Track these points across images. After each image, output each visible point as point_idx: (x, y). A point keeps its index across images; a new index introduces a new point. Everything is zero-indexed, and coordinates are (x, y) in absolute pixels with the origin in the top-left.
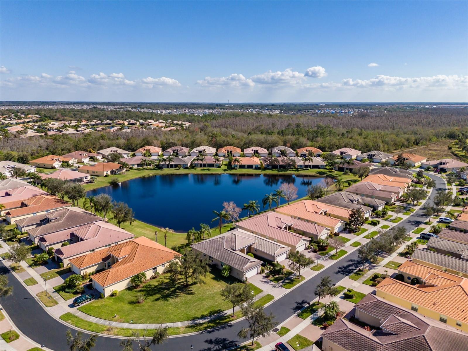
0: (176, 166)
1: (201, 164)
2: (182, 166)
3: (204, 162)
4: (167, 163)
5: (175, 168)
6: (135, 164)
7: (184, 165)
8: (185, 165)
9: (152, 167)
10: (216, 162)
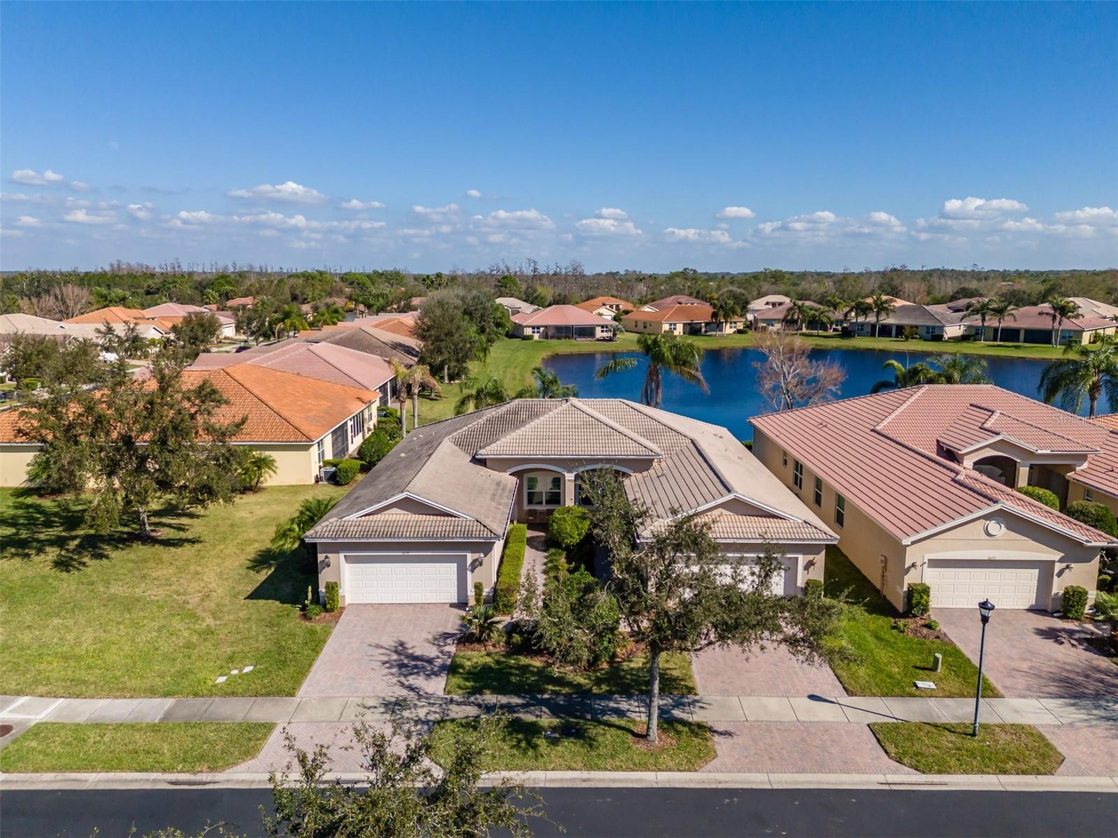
0: (900, 330)
1: (996, 330)
2: (923, 332)
3: (1008, 323)
4: (871, 319)
5: (897, 336)
6: (778, 321)
7: (928, 327)
8: (934, 328)
9: (831, 332)
10: (1054, 317)
